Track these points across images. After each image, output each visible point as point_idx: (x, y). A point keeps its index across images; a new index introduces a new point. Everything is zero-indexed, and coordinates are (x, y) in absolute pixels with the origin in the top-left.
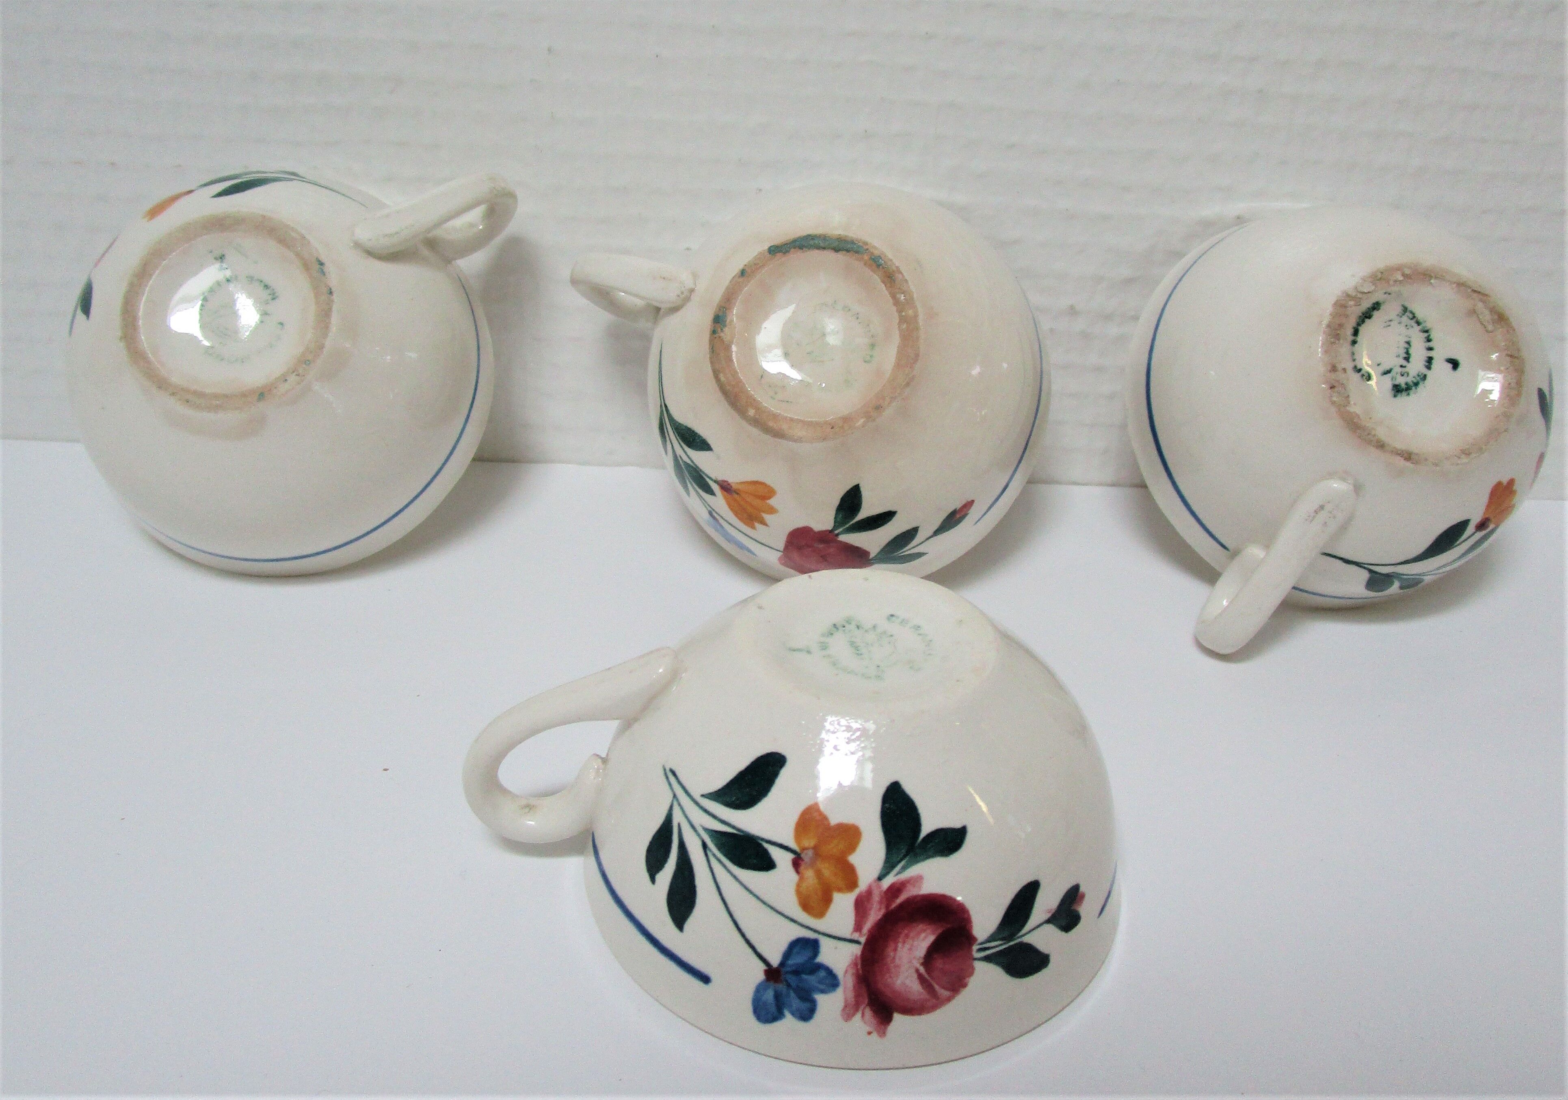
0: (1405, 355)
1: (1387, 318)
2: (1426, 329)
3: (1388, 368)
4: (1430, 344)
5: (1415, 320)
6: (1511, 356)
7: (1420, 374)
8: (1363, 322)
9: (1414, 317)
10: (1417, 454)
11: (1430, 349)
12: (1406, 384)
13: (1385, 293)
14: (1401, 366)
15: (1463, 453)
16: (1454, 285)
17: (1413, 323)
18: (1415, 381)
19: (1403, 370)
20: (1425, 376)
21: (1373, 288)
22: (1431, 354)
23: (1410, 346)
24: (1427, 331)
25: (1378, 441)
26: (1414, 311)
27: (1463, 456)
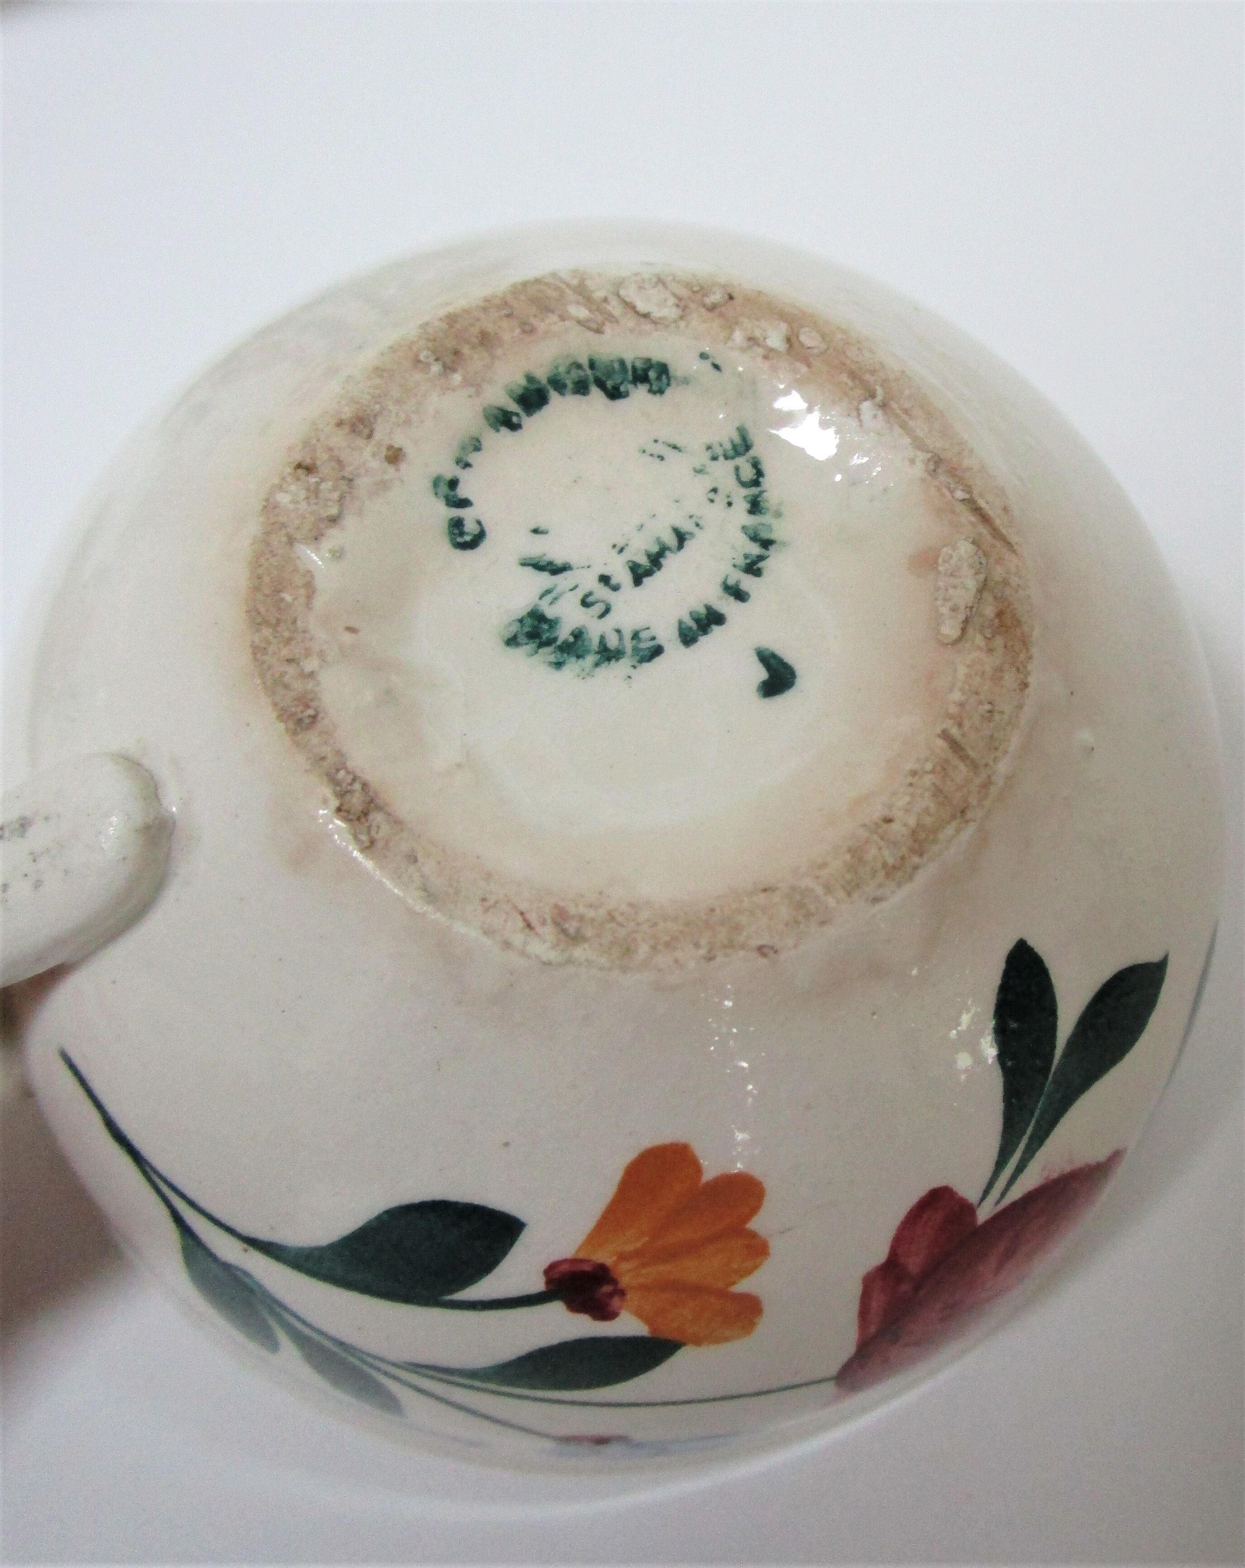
0: (643, 561)
1: (667, 434)
2: (765, 535)
3: (559, 559)
4: (748, 583)
5: (754, 490)
6: (955, 746)
7: (644, 635)
8: (581, 388)
9: (756, 483)
10: (397, 823)
11: (738, 594)
12: (578, 635)
13: (703, 356)
14: (605, 579)
15: (556, 924)
16: (921, 456)
17: (740, 495)
18: (613, 642)
19: (602, 592)
20: (657, 651)
21: (669, 312)
22: (727, 606)
23: (681, 546)
24: (766, 544)
25: (305, 700)
26: (766, 467)
27: (548, 931)
